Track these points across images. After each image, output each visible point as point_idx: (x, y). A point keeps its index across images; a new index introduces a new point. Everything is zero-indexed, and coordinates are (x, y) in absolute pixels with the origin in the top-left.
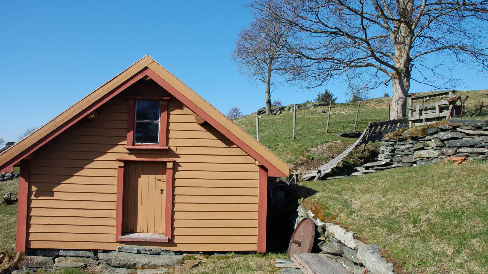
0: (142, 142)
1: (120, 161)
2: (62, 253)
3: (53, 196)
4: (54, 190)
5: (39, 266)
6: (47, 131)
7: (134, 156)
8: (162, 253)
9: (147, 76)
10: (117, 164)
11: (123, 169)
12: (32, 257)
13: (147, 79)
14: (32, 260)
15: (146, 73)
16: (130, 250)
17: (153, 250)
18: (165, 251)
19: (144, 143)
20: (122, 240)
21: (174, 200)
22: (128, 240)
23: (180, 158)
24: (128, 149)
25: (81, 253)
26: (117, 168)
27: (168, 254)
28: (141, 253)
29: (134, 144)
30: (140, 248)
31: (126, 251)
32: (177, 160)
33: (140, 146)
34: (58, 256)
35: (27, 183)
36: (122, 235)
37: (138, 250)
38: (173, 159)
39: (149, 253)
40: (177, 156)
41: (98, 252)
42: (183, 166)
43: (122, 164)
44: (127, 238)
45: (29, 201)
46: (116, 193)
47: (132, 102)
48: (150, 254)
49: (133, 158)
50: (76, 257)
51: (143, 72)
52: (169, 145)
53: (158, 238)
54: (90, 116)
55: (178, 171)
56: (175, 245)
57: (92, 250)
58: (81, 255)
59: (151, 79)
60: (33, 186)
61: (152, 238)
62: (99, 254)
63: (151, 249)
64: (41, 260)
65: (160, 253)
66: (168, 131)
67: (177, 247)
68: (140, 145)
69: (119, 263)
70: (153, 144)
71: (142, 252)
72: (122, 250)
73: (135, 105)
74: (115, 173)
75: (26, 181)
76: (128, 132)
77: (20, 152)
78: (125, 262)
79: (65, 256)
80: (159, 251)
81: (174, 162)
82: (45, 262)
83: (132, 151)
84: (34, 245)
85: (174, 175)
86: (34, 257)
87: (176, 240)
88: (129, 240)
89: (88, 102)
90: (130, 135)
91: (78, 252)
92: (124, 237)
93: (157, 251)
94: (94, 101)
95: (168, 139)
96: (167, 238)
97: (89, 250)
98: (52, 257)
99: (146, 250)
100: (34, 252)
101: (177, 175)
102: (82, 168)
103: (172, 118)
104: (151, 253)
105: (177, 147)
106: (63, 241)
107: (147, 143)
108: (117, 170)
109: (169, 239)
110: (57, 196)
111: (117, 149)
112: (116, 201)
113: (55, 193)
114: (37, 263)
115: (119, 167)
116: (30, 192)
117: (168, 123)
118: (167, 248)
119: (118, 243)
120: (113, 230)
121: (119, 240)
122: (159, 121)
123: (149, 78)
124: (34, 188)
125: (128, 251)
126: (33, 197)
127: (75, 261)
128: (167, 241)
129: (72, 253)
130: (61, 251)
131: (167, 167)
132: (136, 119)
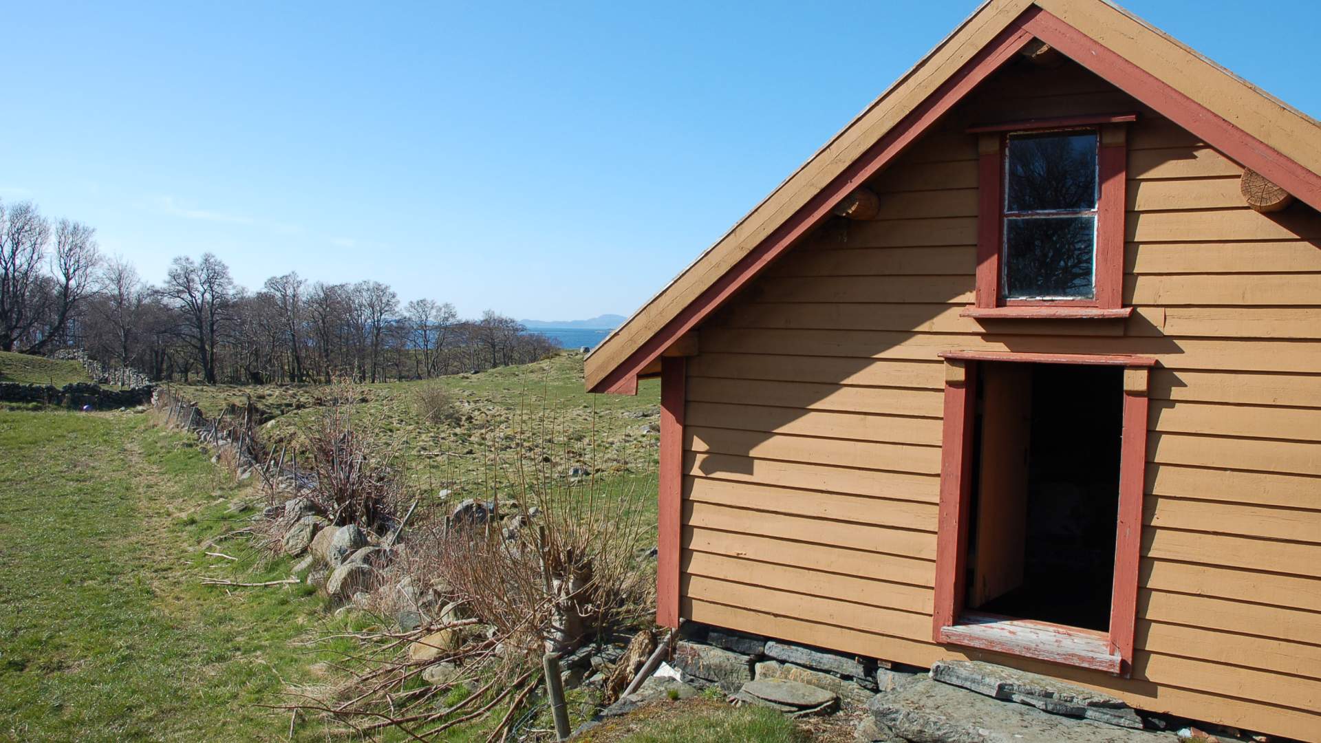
0: (1031, 294)
1: (952, 361)
2: (772, 649)
3: (751, 473)
4: (752, 453)
5: (712, 676)
6: (718, 265)
7: (1002, 344)
8: (1089, 713)
9: (1035, 43)
10: (943, 374)
11: (962, 391)
12: (696, 646)
13: (1038, 53)
14: (695, 654)
15: (1032, 29)
16: (973, 681)
17: (1056, 696)
18: (1106, 705)
19: (1038, 298)
20: (953, 640)
21: (1153, 515)
22: (972, 644)
23: (1182, 352)
24: (981, 321)
25: (827, 660)
26: (943, 387)
27: (1115, 721)
28: (1011, 701)
29: (1000, 303)
30: (1009, 682)
31: (959, 683)
32: (1168, 360)
33: (1024, 307)
34: (763, 658)
35: (679, 428)
36: (955, 623)
37: (1001, 687)
38: (1149, 358)
39: (1040, 704)
40: (1169, 344)
41: (877, 668)
42: (1194, 386)
43: (959, 374)
44: (971, 638)
45: (687, 481)
46: (938, 475)
47: (989, 147)
48: (1046, 711)
49: (998, 351)
50: (811, 668)
51: (1020, 28)
52: (1134, 302)
53: (1083, 654)
54: (844, 210)
55: (1172, 404)
56: (1150, 689)
57: (860, 656)
58: (826, 667)
59: (1051, 50)
60: (695, 437)
61: (1060, 651)
62: (880, 671)
63: (1050, 690)
64: (716, 661)
65: (1084, 710)
66: (1130, 247)
67: (1156, 696)
68: (1024, 303)
69: (921, 732)
70: (1071, 298)
71: (1015, 697)
72: (947, 678)
73: (1002, 156)
74: (935, 404)
75: (678, 421)
76: (980, 261)
77: (651, 334)
78: (940, 733)
79: (783, 662)
80: (1079, 702)
81: (1155, 370)
82: (728, 667)
83: (993, 328)
84: (701, 614)
85: (1152, 418)
86: (699, 646)
87: (1154, 671)
88: (976, 644)
89: (836, 161)
90: (987, 271)
91: (819, 655)
92: (960, 629)
93: (1071, 701)
94: (856, 154)
95: (1129, 278)
96: (1117, 658)
97: (851, 656)
98: (747, 658)
99: (1030, 693)
100: (701, 633)
101: (1167, 419)
102: (835, 386)
103: (1147, 195)
104: (1050, 707)
105: (1168, 310)
106: (776, 615)
107: (1048, 294)
108: (942, 395)
109: (1123, 662)
110: (761, 472)
111: (944, 321)
112: (938, 502)
113: (756, 462)
114: (708, 667)
115: (951, 384)
116: (687, 456)
117: (1131, 216)
118: (1116, 696)
119: (943, 649)
120: (927, 601)
121: (943, 639)
122: (1096, 210)
123: (1045, 49)
124: (698, 445)
125: (968, 684)
126: (696, 471)
127: (809, 682)
128: (1117, 670)
129: (801, 655)
130: (770, 643)
131: (1125, 388)
132: (1010, 209)
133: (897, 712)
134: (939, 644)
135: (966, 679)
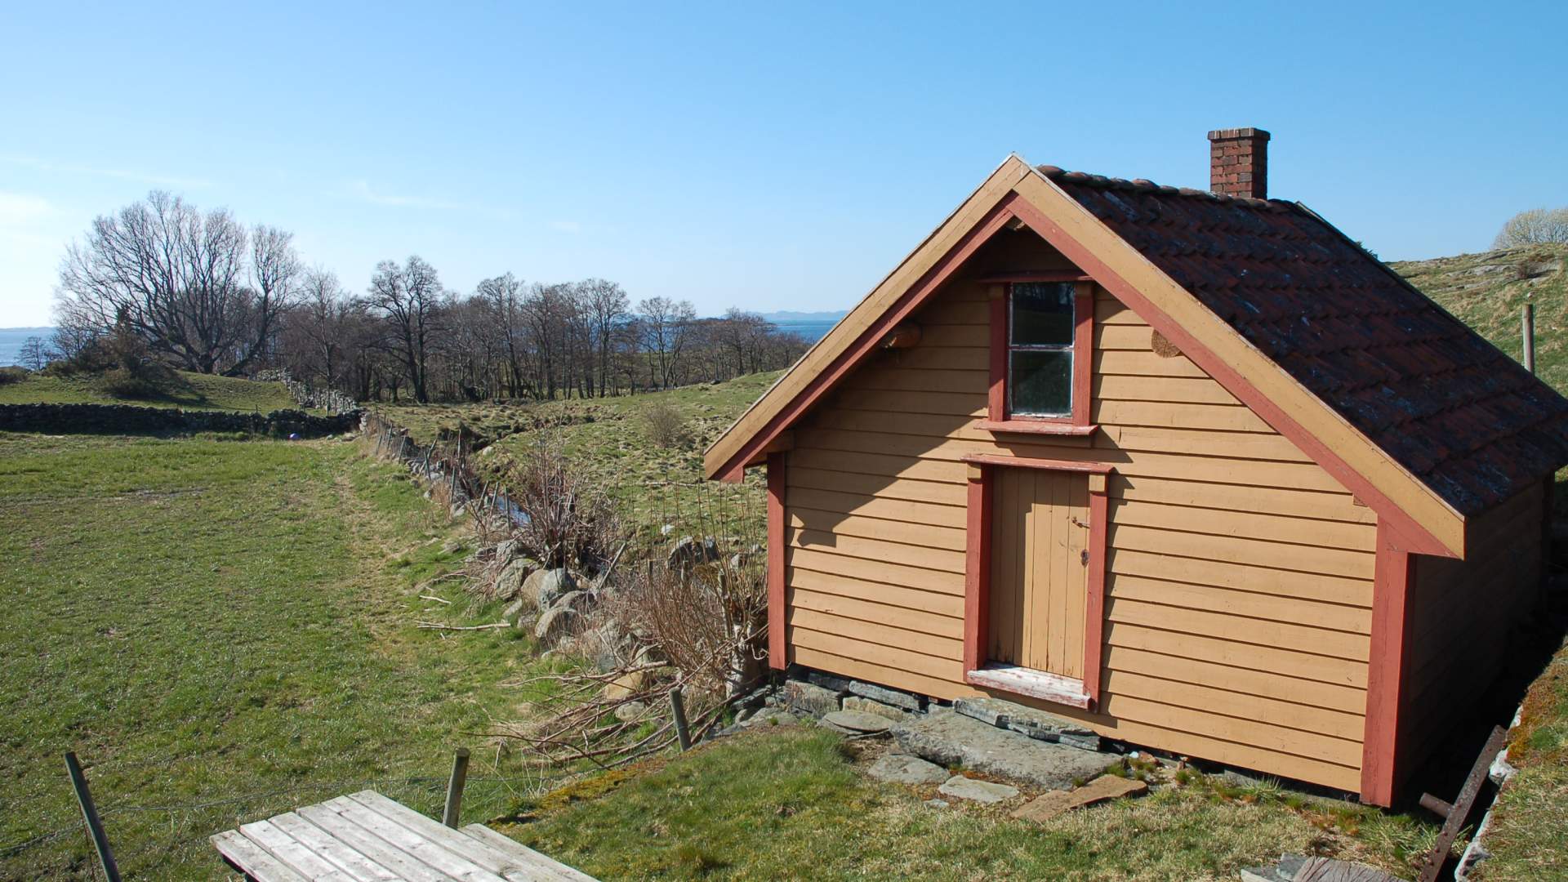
0: (1028, 410)
1: (972, 464)
2: (854, 687)
3: (834, 545)
4: (835, 530)
5: (812, 708)
6: (797, 383)
7: (1009, 450)
8: (1062, 739)
9: (1015, 220)
10: (965, 473)
11: (980, 486)
12: (799, 684)
13: (1018, 227)
14: (799, 690)
15: (1013, 208)
16: (981, 713)
17: (1039, 725)
18: (1076, 733)
19: (1033, 415)
20: (976, 681)
21: (1112, 588)
22: (989, 685)
23: (1132, 462)
24: (994, 433)
25: (894, 696)
26: (967, 482)
27: (1079, 745)
28: (1007, 728)
29: (1006, 417)
30: (1006, 714)
31: (972, 715)
32: (1122, 468)
33: (1026, 422)
34: (848, 694)
35: (781, 508)
36: (979, 668)
37: (999, 718)
38: (1106, 466)
39: (1025, 731)
40: (1122, 455)
41: (929, 703)
42: (1138, 490)
43: (977, 473)
44: (989, 680)
45: (788, 551)
46: (964, 552)
47: (997, 293)
48: (1030, 736)
49: (1005, 456)
50: (882, 702)
51: (1004, 207)
52: (1099, 421)
53: (1064, 694)
54: (887, 343)
55: (1125, 502)
56: (1112, 722)
57: (916, 693)
58: (892, 702)
59: (1026, 226)
60: (794, 516)
61: (1050, 691)
62: (930, 706)
63: (1035, 720)
64: (813, 696)
65: (1058, 737)
66: (1096, 378)
67: (1116, 727)
68: (1023, 419)
69: (924, 748)
70: (1055, 416)
71: (1010, 726)
72: (964, 711)
73: (1007, 299)
74: (961, 495)
75: (780, 503)
76: (992, 384)
77: (751, 436)
78: (936, 749)
79: (862, 697)
80: (1055, 730)
81: (1112, 475)
82: (823, 702)
83: (1002, 439)
84: (802, 658)
85: (1110, 512)
86: (802, 684)
87: (1115, 708)
88: (992, 685)
89: (879, 304)
90: (996, 393)
91: (888, 692)
92: (982, 673)
93: (1050, 729)
94: (892, 301)
95: (1095, 403)
96: (1087, 698)
97: (909, 693)
98: (836, 693)
99: (1020, 723)
100: (805, 674)
101: (1122, 514)
102: (892, 479)
103: (1109, 336)
104: (1032, 734)
105: (1123, 428)
106: (856, 660)
107: (1040, 412)
108: (966, 488)
109: (1091, 701)
110: (842, 545)
111: (966, 430)
112: (964, 572)
113: (838, 537)
114: (808, 701)
115: (972, 480)
116: (788, 531)
117: (1096, 353)
118: (1086, 726)
119: (972, 689)
120: (958, 650)
121: (970, 681)
122: (1072, 346)
123: (1022, 225)
124: (796, 522)
125: (977, 716)
126: (795, 543)
127: (880, 714)
128: (1085, 707)
129: (874, 692)
130: (853, 682)
131: (1090, 489)
132: (1013, 343)
133: (908, 733)
134: (969, 685)
135: (976, 712)
